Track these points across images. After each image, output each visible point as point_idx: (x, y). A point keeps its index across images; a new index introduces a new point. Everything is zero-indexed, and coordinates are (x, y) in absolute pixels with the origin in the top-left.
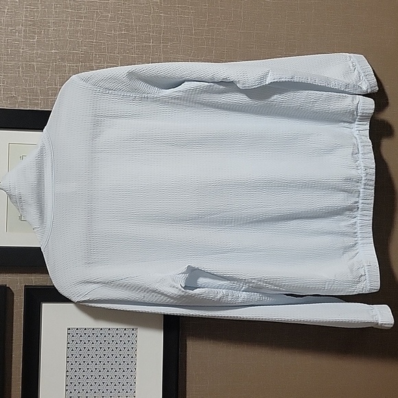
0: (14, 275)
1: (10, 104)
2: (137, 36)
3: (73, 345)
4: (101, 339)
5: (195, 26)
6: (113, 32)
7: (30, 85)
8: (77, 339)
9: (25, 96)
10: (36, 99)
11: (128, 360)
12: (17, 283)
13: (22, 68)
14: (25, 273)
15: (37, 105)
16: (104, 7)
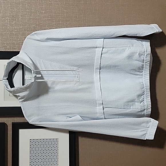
0: (8, 118)
1: (4, 49)
2: (55, 20)
3: (32, 146)
4: (44, 143)
5: (78, 15)
6: (45, 18)
7: (12, 41)
8: (34, 143)
9: (10, 46)
10: (15, 47)
11: (55, 151)
12: (9, 121)
13: (9, 34)
14: (12, 117)
15: (15, 49)
16: (41, 8)
